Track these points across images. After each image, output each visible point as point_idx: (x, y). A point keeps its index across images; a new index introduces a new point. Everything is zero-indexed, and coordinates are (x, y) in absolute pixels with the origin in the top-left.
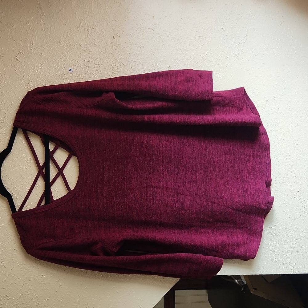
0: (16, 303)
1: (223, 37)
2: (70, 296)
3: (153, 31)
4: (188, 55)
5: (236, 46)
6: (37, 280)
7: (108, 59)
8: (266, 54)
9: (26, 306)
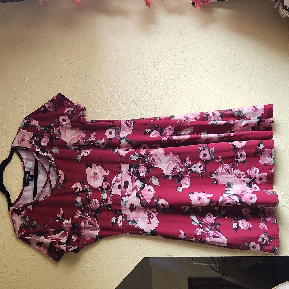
0: (14, 277)
1: (174, 61)
2: (54, 272)
3: (116, 61)
4: (145, 78)
5: (185, 68)
6: (29, 259)
7: (82, 86)
8: (211, 72)
9: (21, 280)
